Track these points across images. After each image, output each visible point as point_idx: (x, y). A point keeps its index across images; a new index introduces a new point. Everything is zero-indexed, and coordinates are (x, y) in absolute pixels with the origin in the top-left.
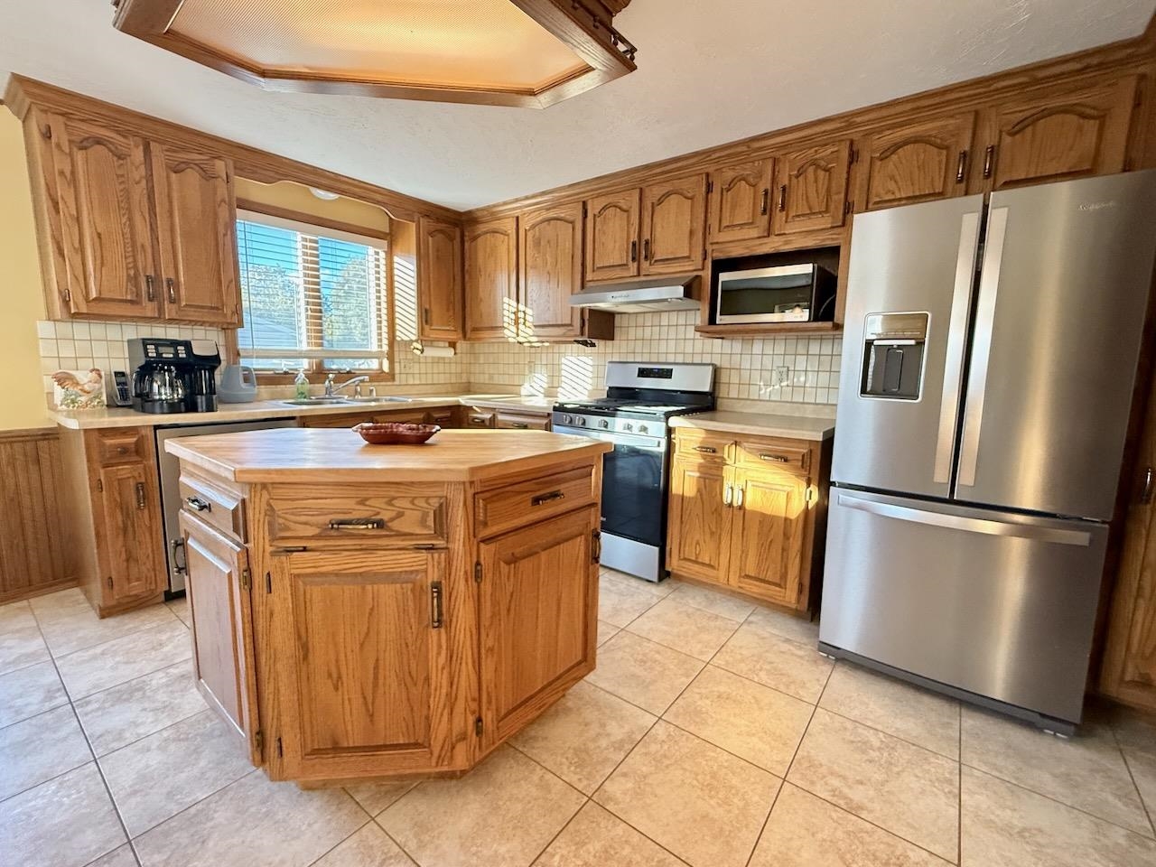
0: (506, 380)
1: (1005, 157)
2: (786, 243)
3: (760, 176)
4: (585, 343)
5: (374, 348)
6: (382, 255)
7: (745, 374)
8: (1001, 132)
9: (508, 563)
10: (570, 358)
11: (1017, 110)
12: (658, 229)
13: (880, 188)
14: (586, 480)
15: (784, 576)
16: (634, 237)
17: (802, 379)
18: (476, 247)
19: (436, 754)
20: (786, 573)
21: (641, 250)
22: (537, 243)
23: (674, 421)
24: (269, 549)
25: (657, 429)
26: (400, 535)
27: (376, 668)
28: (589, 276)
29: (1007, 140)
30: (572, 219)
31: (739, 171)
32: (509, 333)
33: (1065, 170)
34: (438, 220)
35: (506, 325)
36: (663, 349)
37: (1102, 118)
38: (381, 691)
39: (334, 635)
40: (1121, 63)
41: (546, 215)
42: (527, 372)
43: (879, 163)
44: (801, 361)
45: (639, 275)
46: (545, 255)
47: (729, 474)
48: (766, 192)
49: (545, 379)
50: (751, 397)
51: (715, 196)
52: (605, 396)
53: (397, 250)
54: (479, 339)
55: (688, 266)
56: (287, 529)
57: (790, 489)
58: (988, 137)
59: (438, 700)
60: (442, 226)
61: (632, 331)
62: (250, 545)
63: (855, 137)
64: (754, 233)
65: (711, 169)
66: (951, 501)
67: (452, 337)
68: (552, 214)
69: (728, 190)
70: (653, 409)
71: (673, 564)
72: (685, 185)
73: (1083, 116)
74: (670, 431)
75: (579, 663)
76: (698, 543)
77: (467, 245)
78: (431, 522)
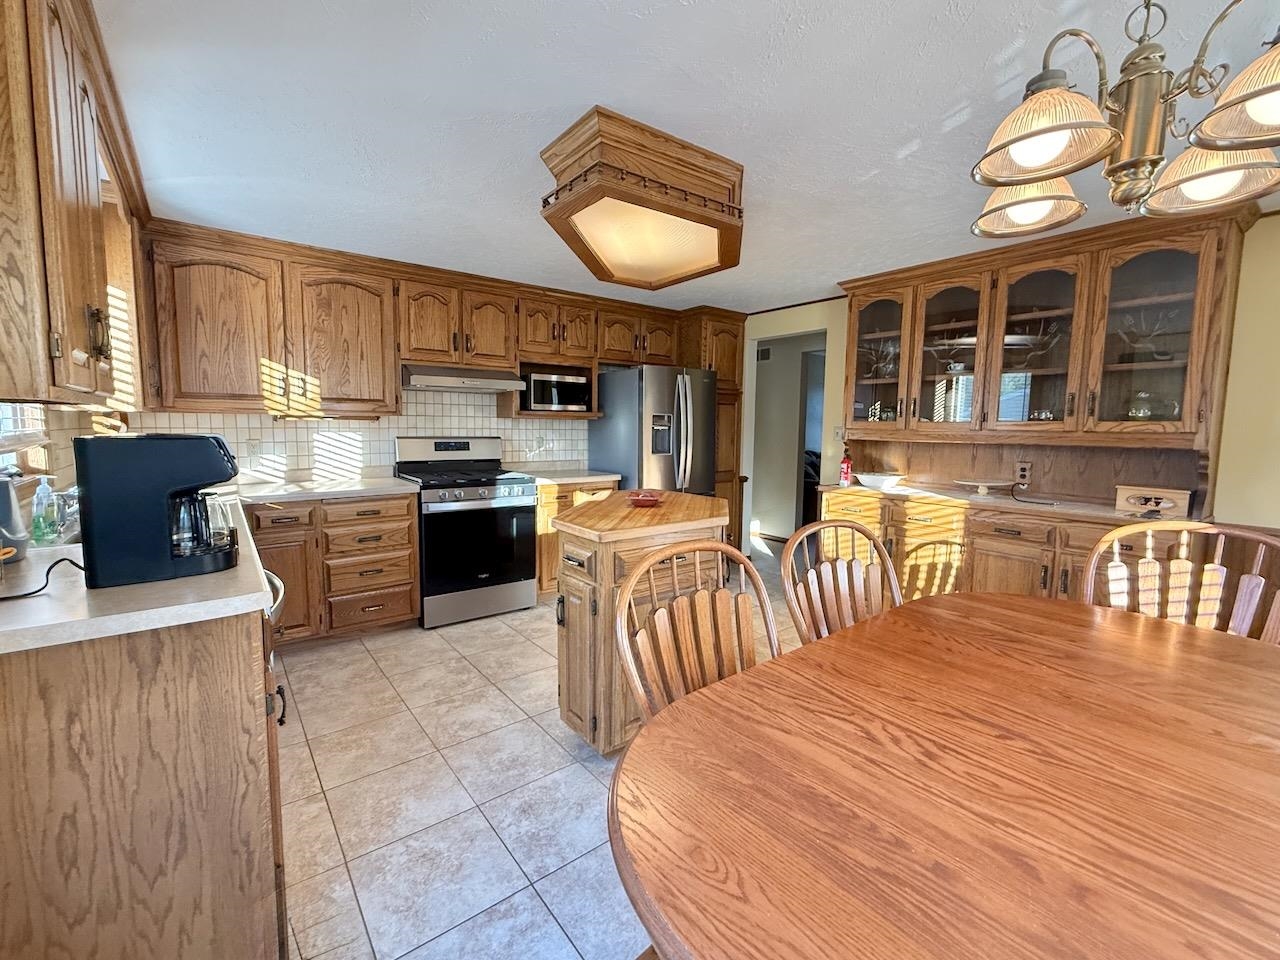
3: (551, 314)
7: (516, 443)
8: (647, 331)
11: (650, 324)
12: (476, 329)
13: (609, 342)
16: (454, 329)
17: (551, 445)
21: (463, 342)
28: (404, 354)
29: (648, 335)
30: (379, 292)
33: (664, 354)
37: (671, 337)
40: (673, 317)
41: (337, 276)
43: (607, 329)
44: (550, 434)
45: (460, 364)
48: (555, 325)
50: (522, 460)
51: (522, 318)
58: (643, 332)
63: (597, 310)
64: (547, 349)
65: (517, 296)
68: (348, 277)
69: (531, 316)
71: (544, 586)
72: (502, 302)
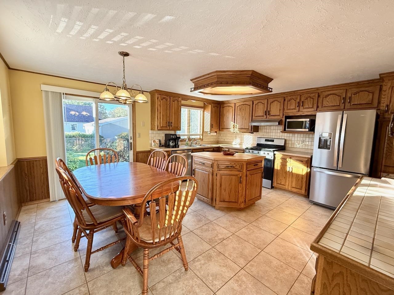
0: (229, 140)
1: (353, 99)
2: (303, 113)
3: (297, 99)
4: (251, 133)
5: (199, 133)
6: (202, 112)
7: (293, 142)
8: (352, 94)
9: (250, 175)
10: (247, 136)
11: (355, 90)
12: (272, 108)
13: (325, 103)
14: (261, 163)
15: (302, 187)
16: (265, 110)
17: (307, 143)
18: (224, 109)
19: (239, 204)
20: (302, 186)
21: (267, 113)
22: (240, 109)
23: (275, 152)
24: (217, 170)
25: (272, 154)
26: (236, 169)
27: (231, 189)
28: (254, 118)
29: (353, 95)
30: (249, 105)
31: (292, 97)
32: (232, 130)
33: (366, 103)
34: (215, 104)
35: (231, 128)
36: (271, 135)
37: (373, 93)
38: (231, 193)
39: (225, 183)
40: (376, 82)
41: (242, 103)
42: (234, 139)
43: (324, 98)
44: (307, 139)
45: (266, 118)
46: (242, 112)
47: (288, 164)
48: (298, 102)
49: (239, 141)
50: (294, 147)
51: (286, 102)
52: (256, 146)
53: (205, 111)
54: (223, 131)
55: (279, 117)
56: (220, 167)
57: (303, 168)
58: (349, 95)
59: (240, 195)
60: (216, 105)
61: (263, 130)
62: (214, 170)
63: (319, 92)
64: (295, 111)
65: (285, 96)
66: (337, 170)
67: (216, 130)
68: (244, 103)
69: (289, 101)
70: (270, 149)
71: (275, 184)
72: (278, 99)
73: (369, 92)
74: (274, 155)
75: (259, 196)
76: (281, 180)
77: (221, 109)
78: (241, 167)
